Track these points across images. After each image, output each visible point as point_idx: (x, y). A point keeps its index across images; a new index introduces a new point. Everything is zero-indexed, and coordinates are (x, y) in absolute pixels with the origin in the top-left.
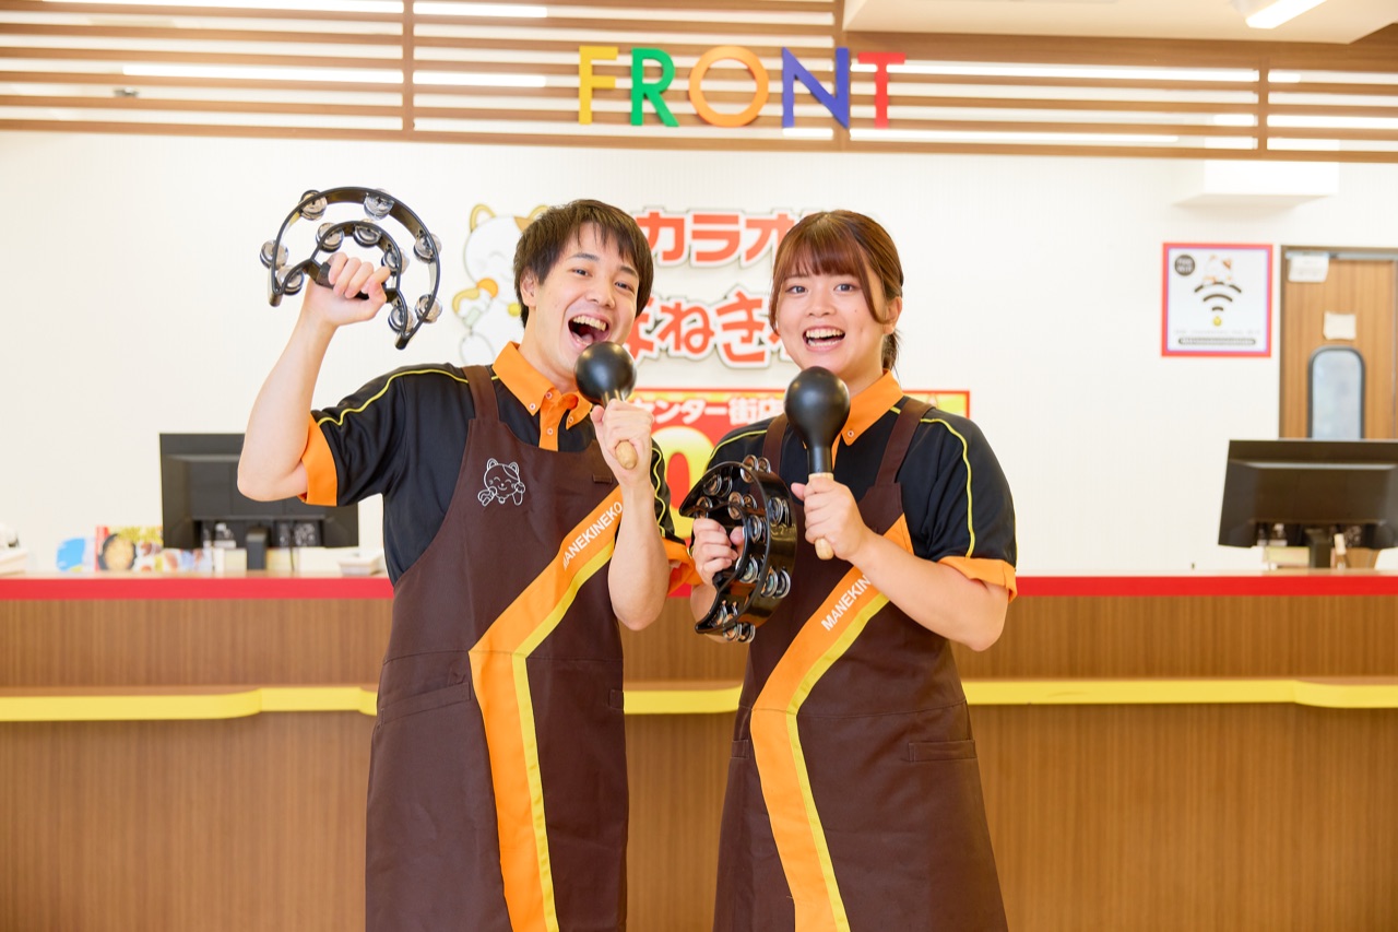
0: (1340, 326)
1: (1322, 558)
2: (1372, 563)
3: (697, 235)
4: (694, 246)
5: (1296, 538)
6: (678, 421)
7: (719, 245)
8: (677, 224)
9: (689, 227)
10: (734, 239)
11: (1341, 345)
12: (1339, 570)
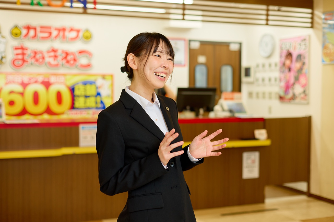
0: (202, 59)
1: (197, 114)
2: (208, 115)
3: (41, 32)
4: (40, 35)
5: (192, 110)
6: (36, 82)
7: (46, 35)
8: (35, 29)
9: (38, 30)
10: (50, 33)
11: (202, 64)
12: (201, 117)
